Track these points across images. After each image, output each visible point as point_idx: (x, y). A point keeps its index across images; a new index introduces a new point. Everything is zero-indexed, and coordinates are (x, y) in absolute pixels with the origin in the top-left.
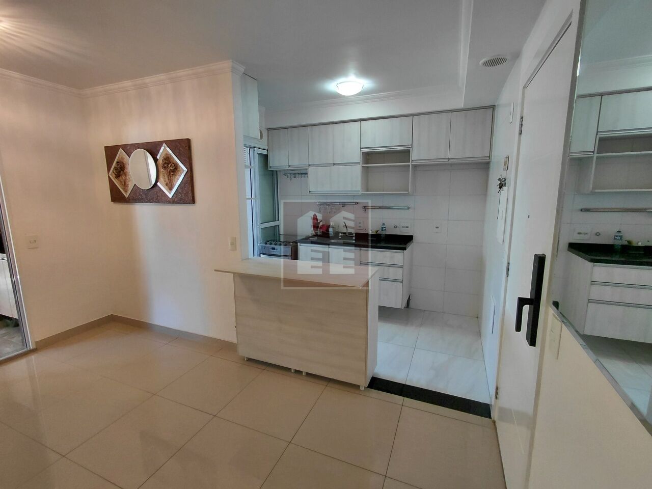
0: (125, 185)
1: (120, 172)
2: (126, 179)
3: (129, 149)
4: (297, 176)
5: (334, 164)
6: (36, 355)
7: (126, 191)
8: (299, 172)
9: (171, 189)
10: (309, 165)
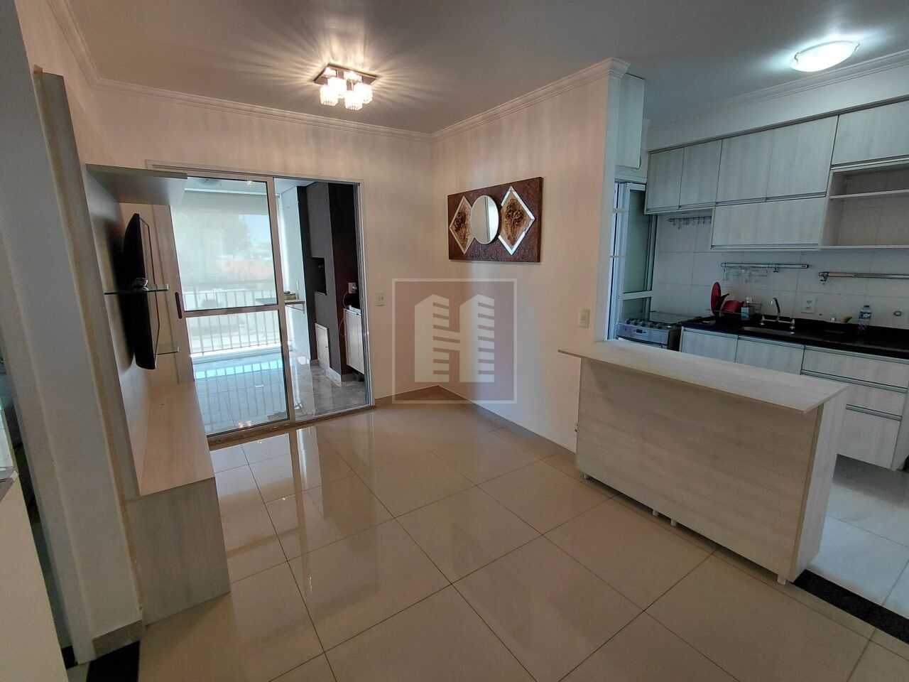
0: (464, 239)
1: (460, 224)
2: (465, 232)
3: (472, 196)
4: (692, 222)
5: (767, 199)
6: (375, 412)
7: (464, 247)
8: (696, 215)
9: (513, 243)
10: (717, 203)
